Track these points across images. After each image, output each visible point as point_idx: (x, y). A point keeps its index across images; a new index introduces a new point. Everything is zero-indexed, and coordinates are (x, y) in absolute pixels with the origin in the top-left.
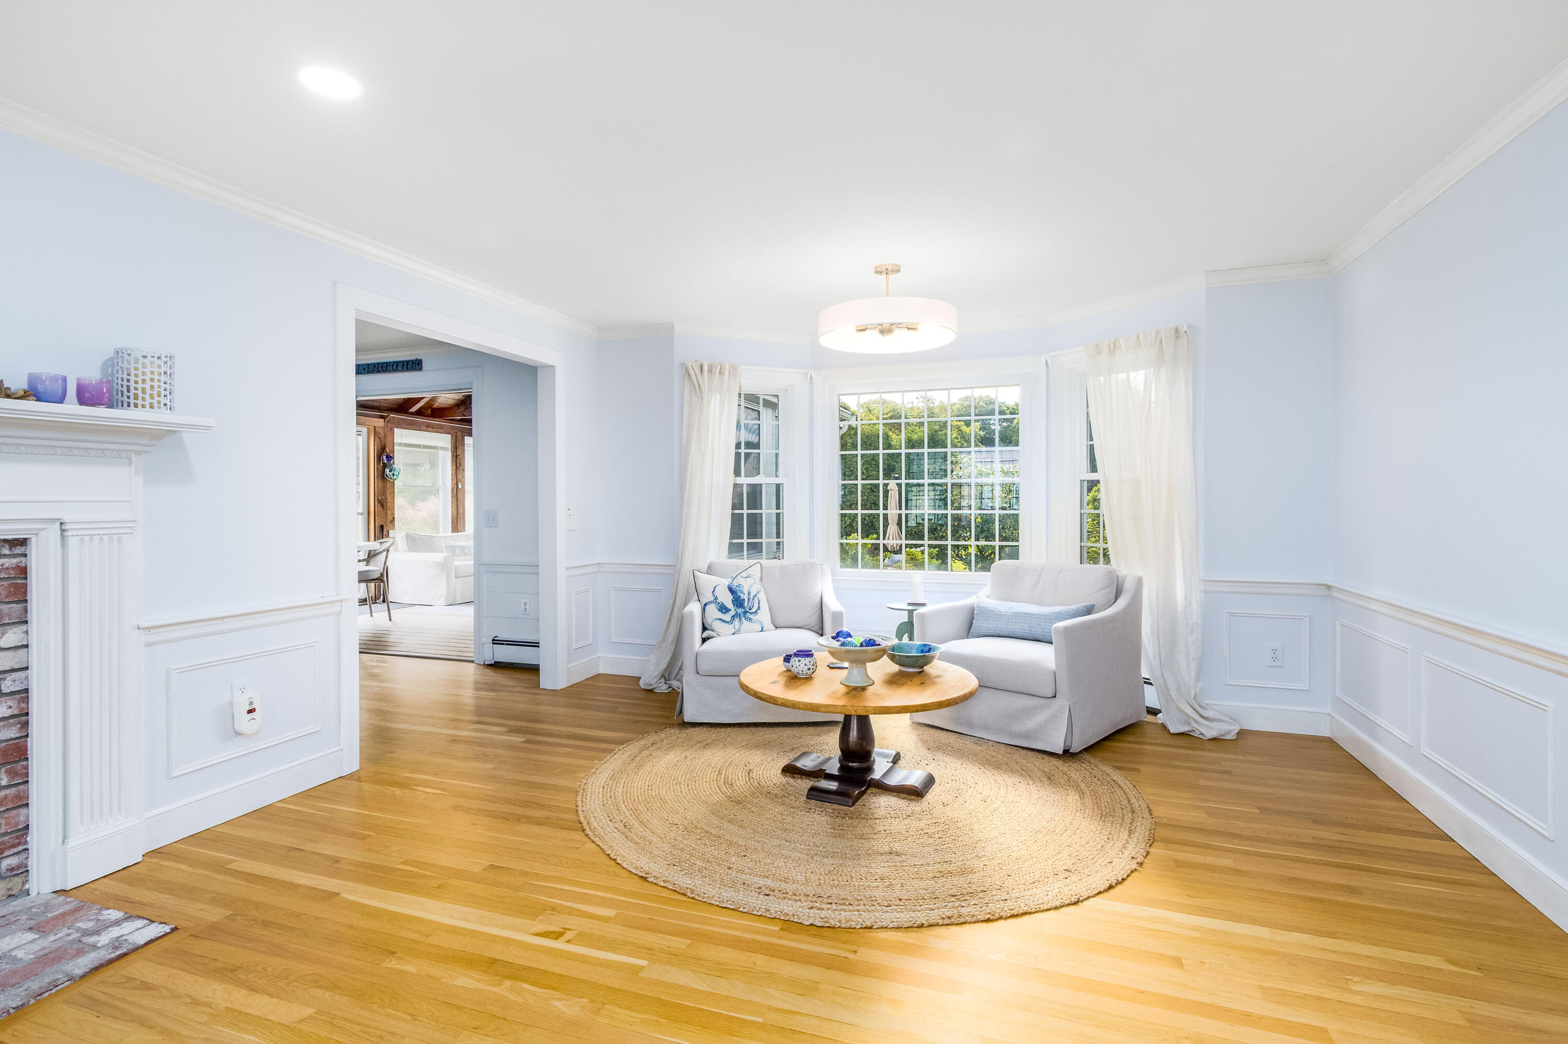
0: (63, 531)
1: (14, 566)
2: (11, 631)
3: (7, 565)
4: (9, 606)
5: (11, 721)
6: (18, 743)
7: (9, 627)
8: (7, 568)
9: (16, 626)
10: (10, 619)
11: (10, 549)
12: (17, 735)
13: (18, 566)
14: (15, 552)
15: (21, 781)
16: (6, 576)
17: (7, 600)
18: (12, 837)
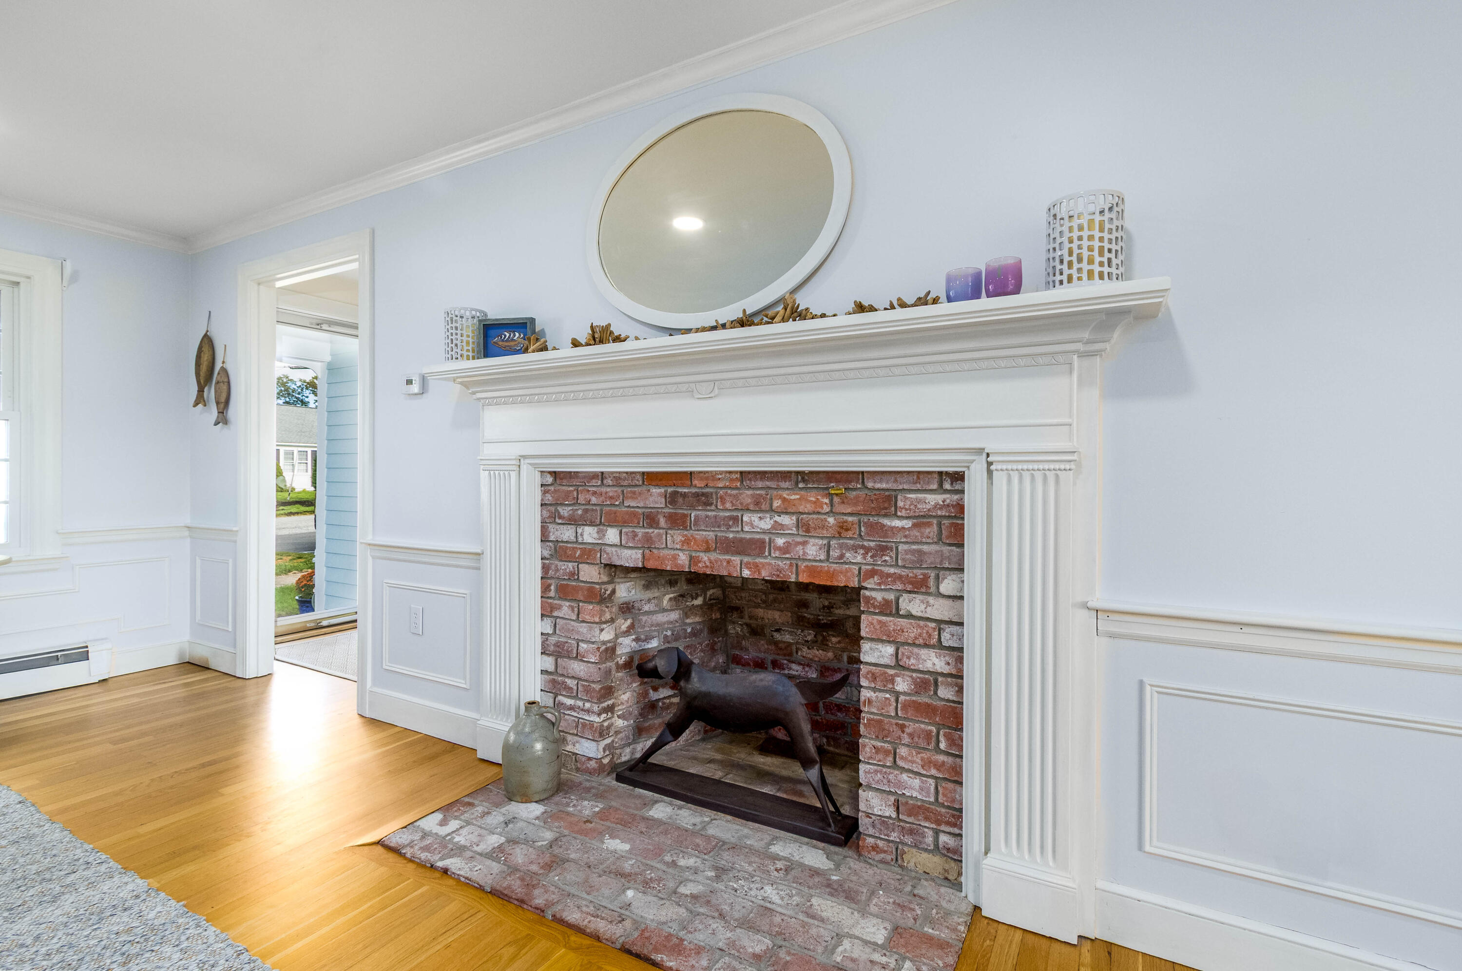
0: (990, 464)
1: (955, 503)
2: (949, 578)
3: (948, 501)
4: (950, 548)
5: (949, 679)
6: (956, 708)
7: (947, 572)
8: (948, 505)
9: (956, 572)
10: (949, 563)
11: (952, 484)
12: (951, 698)
13: (959, 504)
14: (956, 488)
15: (957, 753)
16: (947, 514)
17: (948, 542)
18: (948, 813)
